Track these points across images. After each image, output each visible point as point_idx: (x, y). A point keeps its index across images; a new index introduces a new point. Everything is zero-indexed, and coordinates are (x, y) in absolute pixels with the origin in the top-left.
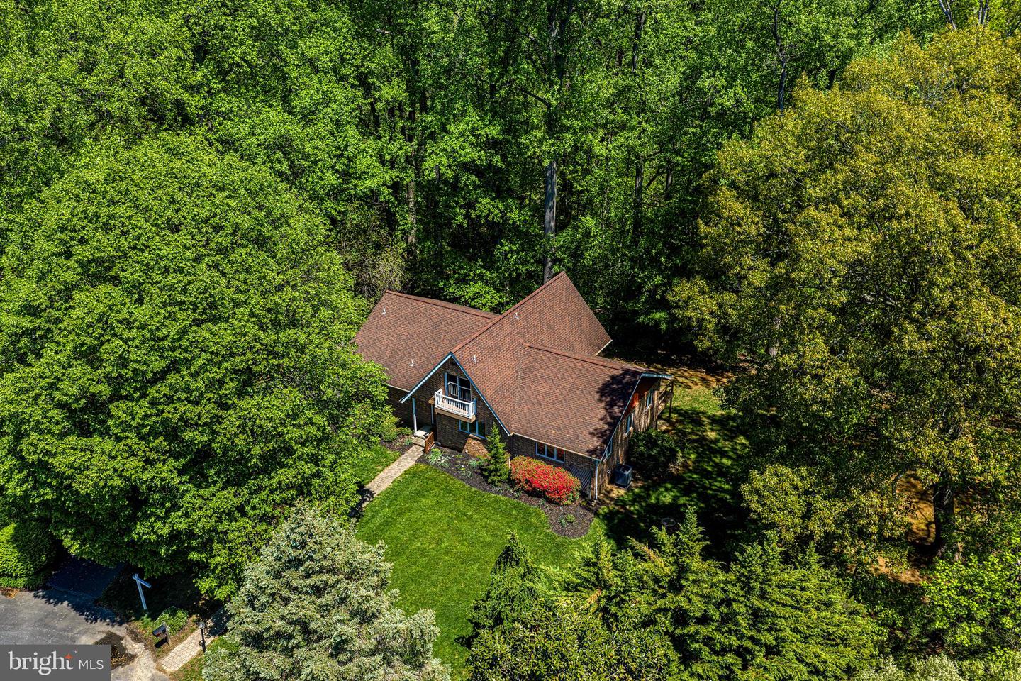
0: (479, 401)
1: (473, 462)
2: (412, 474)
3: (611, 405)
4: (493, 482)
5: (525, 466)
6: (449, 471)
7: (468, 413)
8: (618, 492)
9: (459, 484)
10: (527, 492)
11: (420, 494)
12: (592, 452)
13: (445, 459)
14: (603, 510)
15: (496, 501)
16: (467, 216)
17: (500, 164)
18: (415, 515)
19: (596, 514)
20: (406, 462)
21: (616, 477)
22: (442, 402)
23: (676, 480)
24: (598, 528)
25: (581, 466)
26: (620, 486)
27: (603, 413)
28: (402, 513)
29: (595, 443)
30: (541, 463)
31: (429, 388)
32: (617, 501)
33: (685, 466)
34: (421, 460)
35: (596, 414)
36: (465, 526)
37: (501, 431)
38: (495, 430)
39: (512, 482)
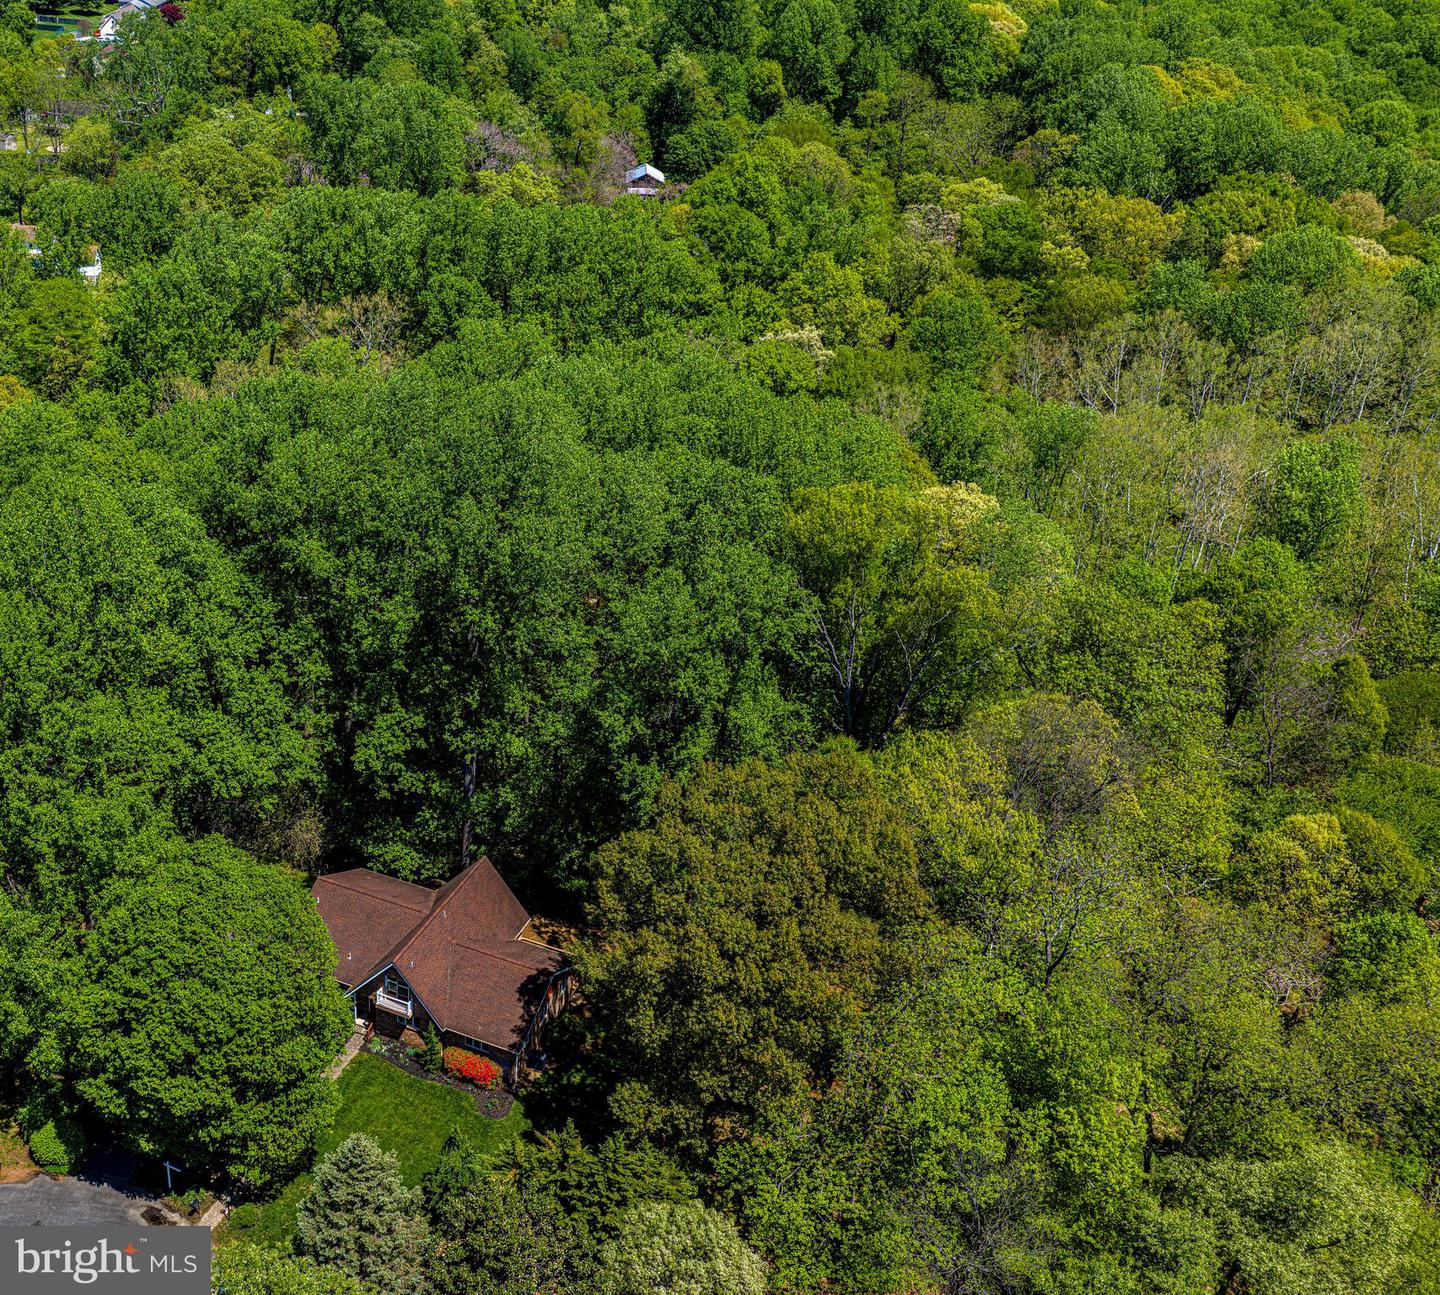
0: (415, 1000)
1: (410, 1051)
2: (357, 1063)
3: (527, 1005)
4: (429, 1070)
5: (457, 1056)
6: (389, 1059)
7: (406, 1010)
8: (535, 1075)
9: (400, 1071)
10: (457, 1078)
11: (367, 1082)
12: (512, 1046)
13: (385, 1048)
14: (523, 1092)
15: (433, 1087)
16: (390, 790)
17: (424, 746)
18: (367, 1103)
19: (516, 1096)
20: (352, 1052)
21: (534, 1062)
22: (382, 999)
23: (585, 1059)
24: (517, 1107)
25: (505, 1059)
26: (537, 1070)
27: (522, 1011)
28: (355, 1101)
29: (515, 1038)
30: (470, 1054)
31: (372, 987)
32: (535, 1083)
33: (594, 1045)
34: (364, 1049)
35: (515, 1012)
36: (409, 1111)
37: (436, 1028)
38: (431, 1027)
39: (445, 1071)
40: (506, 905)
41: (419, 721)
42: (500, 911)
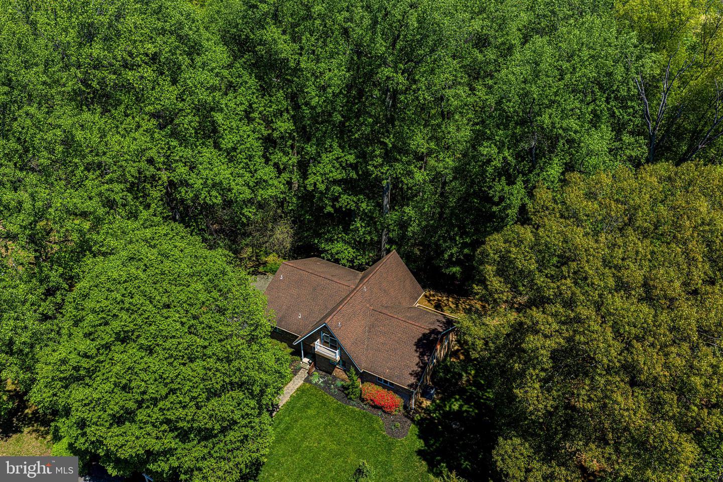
0: (342, 350)
1: (339, 383)
2: (301, 391)
3: (422, 354)
4: (351, 399)
5: (371, 390)
6: (323, 388)
7: (336, 356)
8: (426, 403)
9: (331, 399)
10: (371, 405)
11: (307, 406)
12: (411, 386)
13: (321, 380)
14: (417, 417)
15: (353, 411)
16: (333, 206)
17: (355, 176)
18: (305, 422)
19: (413, 420)
20: (297, 382)
21: (425, 394)
22: (319, 347)
23: (462, 392)
24: (413, 429)
25: (406, 394)
26: (428, 399)
27: (417, 360)
28: (296, 421)
29: (412, 380)
30: (380, 388)
31: (313, 338)
32: (427, 410)
33: (468, 381)
34: (307, 380)
35: (412, 360)
36: (335, 430)
37: (356, 370)
38: (352, 370)
39: (363, 400)
40: (408, 282)
41: (351, 158)
42: (404, 287)
